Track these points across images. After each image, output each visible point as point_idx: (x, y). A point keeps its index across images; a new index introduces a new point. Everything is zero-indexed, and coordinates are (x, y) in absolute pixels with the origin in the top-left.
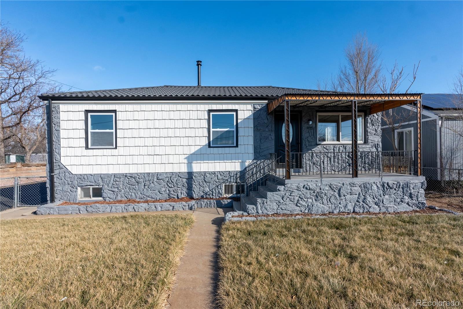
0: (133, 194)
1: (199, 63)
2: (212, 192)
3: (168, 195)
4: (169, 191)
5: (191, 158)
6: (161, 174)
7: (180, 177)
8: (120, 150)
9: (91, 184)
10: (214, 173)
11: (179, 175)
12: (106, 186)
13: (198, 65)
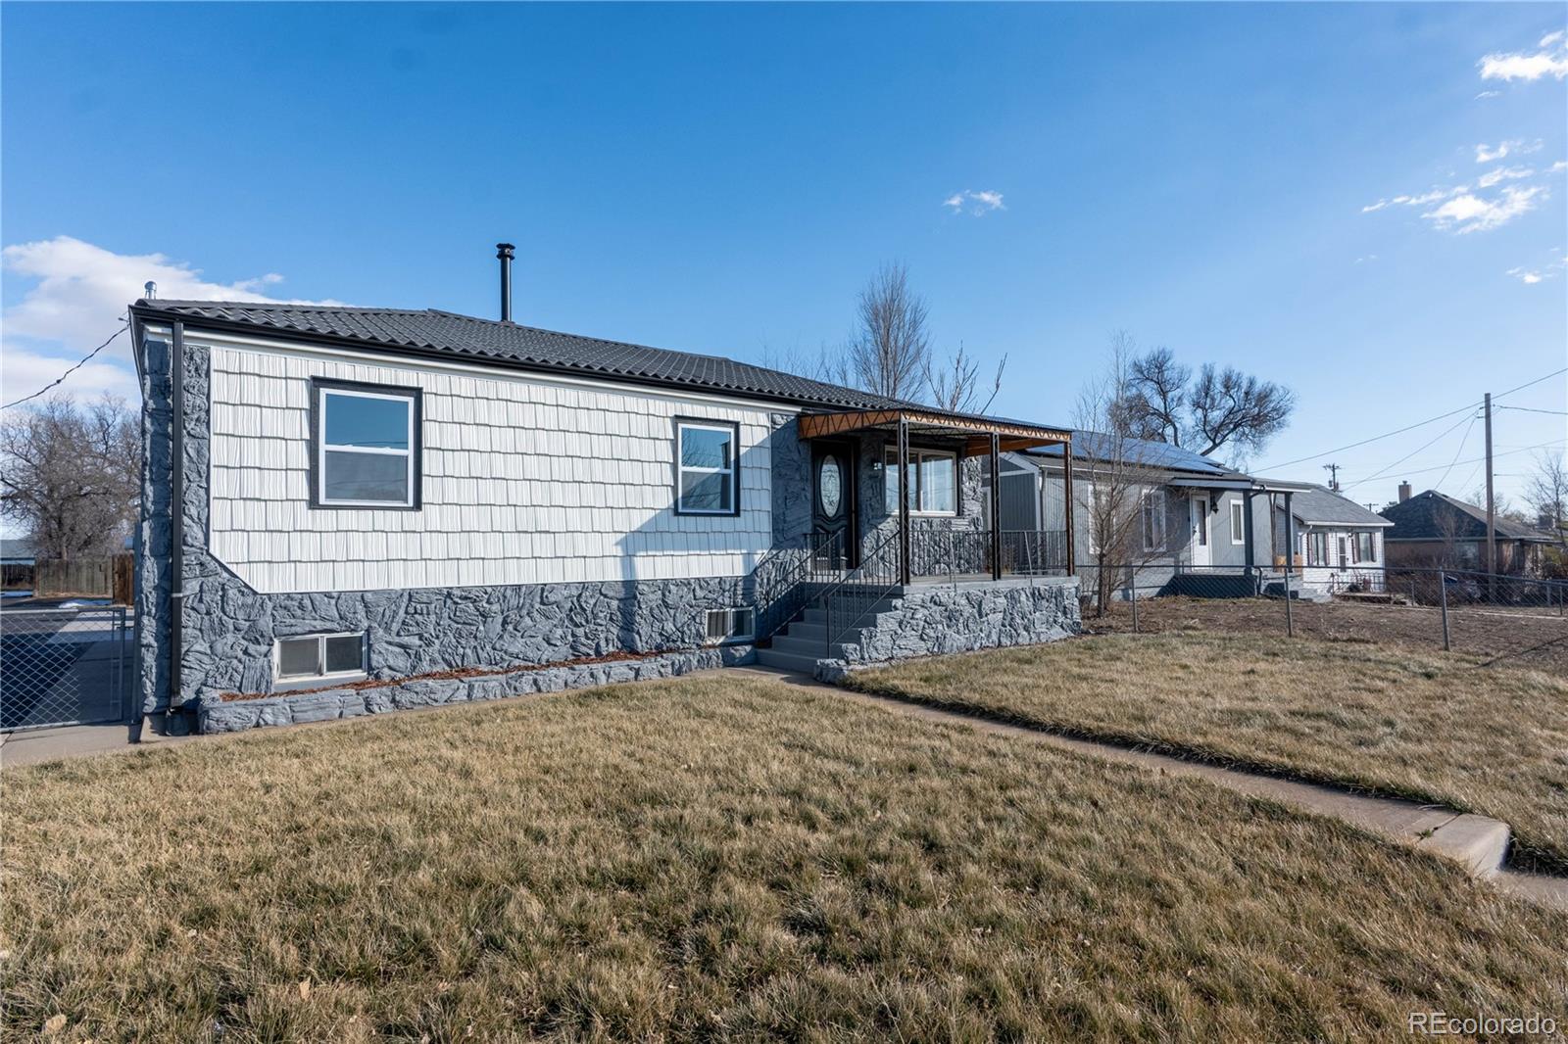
0: (469, 651)
1: (504, 253)
2: (683, 633)
3: (572, 647)
4: (573, 635)
5: (634, 543)
6: (553, 589)
7: (605, 596)
8: (431, 515)
9: (328, 625)
10: (687, 583)
11: (600, 589)
12: (381, 632)
13: (503, 256)
